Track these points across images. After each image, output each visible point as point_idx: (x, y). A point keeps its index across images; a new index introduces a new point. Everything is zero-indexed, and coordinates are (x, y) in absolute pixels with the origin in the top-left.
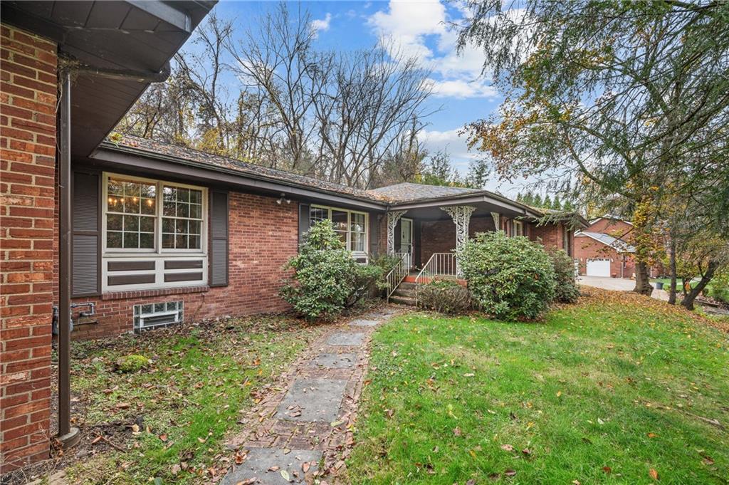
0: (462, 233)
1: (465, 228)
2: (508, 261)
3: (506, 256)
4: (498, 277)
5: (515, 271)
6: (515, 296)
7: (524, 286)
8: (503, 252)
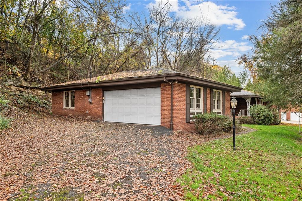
0: (249, 104)
1: (250, 103)
2: (262, 112)
3: (261, 111)
4: (260, 115)
5: (264, 114)
6: (264, 120)
7: (266, 117)
8: (260, 110)
